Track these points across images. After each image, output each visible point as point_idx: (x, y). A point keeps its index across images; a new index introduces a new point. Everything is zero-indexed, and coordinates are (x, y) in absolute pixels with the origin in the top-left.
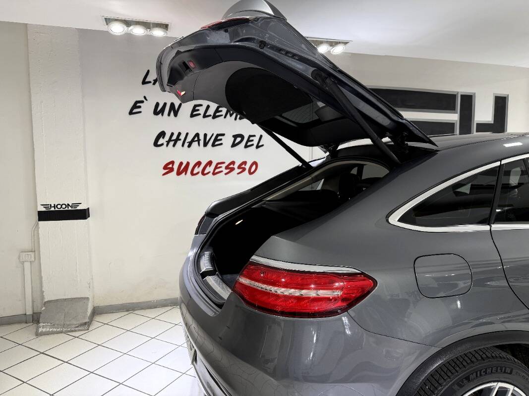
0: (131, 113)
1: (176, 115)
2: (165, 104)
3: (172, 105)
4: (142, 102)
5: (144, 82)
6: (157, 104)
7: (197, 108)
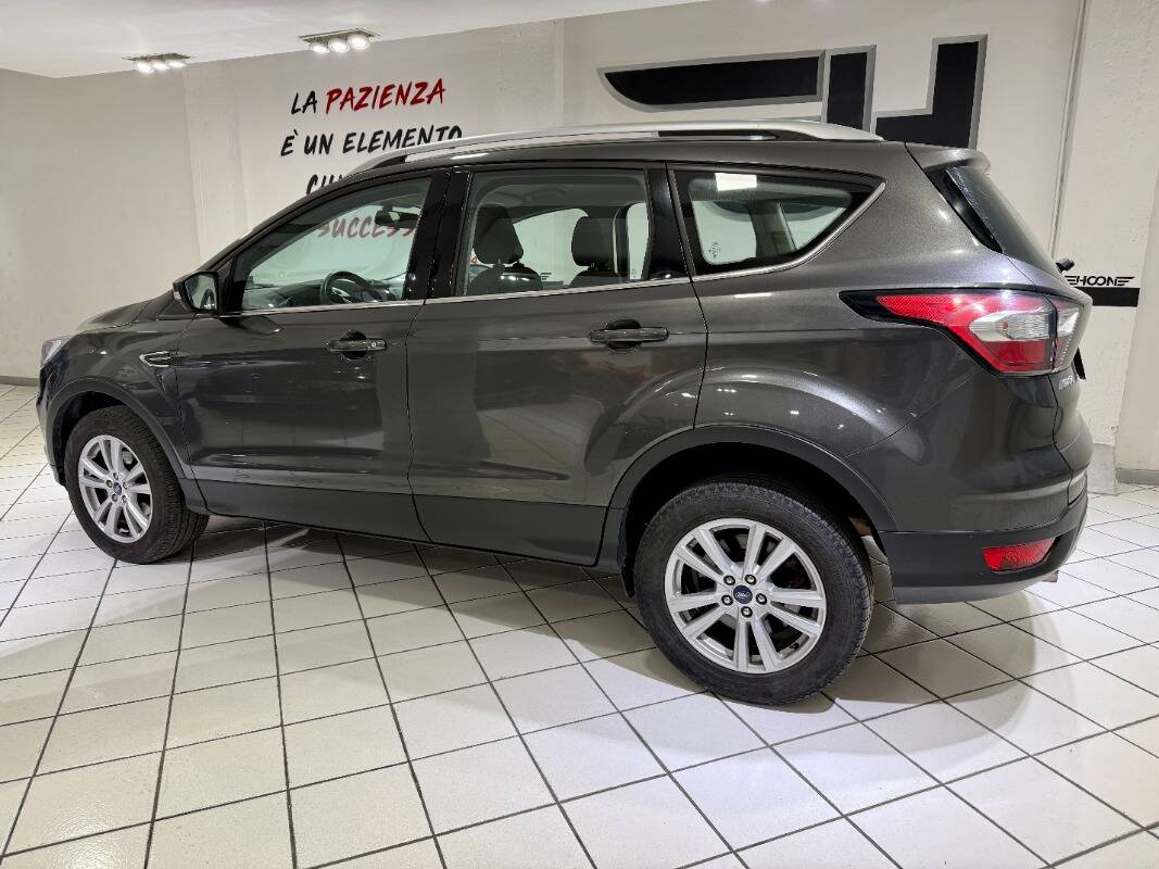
0: (283, 154)
1: (327, 152)
2: (316, 137)
3: (323, 136)
4: (292, 138)
5: (294, 111)
6: (308, 138)
7: (350, 139)
